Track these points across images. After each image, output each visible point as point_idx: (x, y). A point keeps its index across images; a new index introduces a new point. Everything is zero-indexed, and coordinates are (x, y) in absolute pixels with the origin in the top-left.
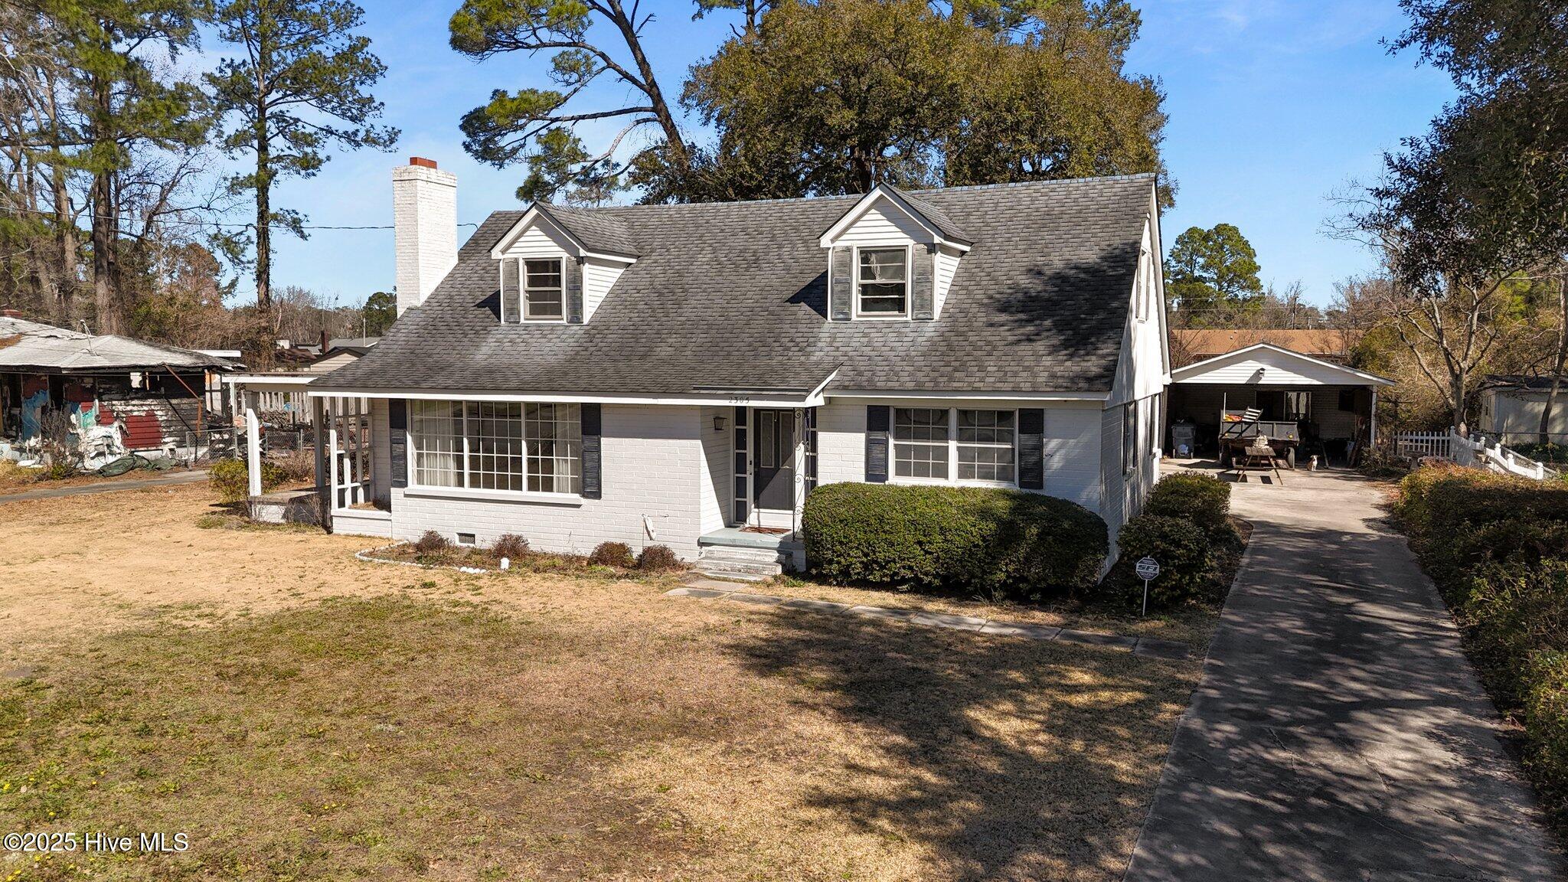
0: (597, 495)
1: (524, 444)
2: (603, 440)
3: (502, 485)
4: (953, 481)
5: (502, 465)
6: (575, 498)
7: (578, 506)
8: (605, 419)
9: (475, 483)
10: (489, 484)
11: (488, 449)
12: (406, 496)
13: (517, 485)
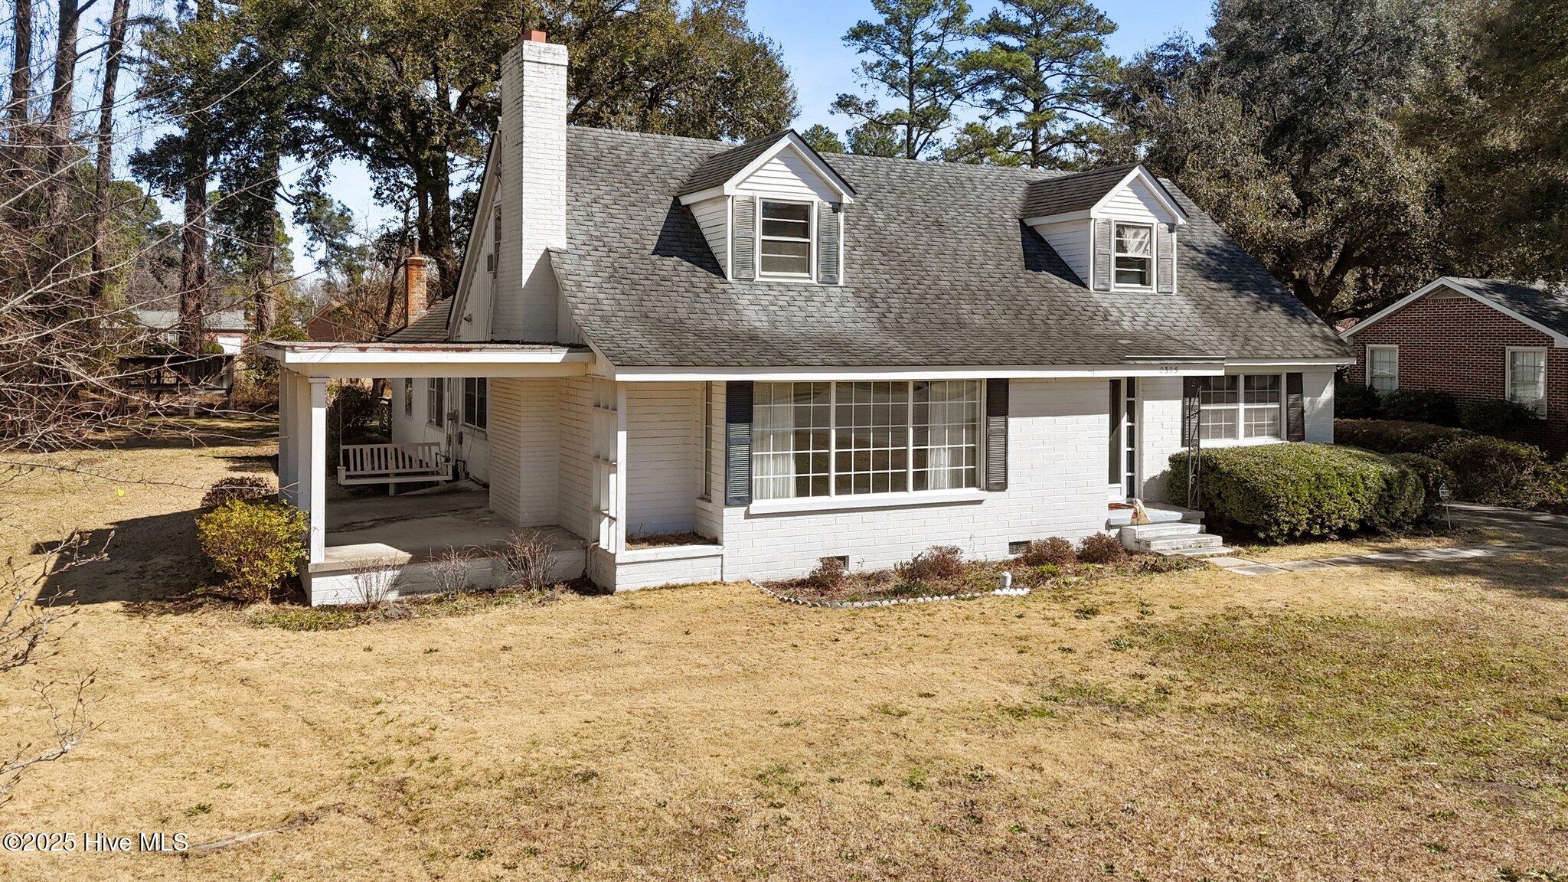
0: (1003, 486)
1: (911, 431)
2: (1010, 420)
3: (881, 486)
4: (1243, 441)
5: (881, 461)
6: (972, 493)
7: (980, 502)
8: (1014, 398)
9: (843, 487)
10: (862, 486)
11: (862, 443)
12: (748, 516)
13: (899, 485)
